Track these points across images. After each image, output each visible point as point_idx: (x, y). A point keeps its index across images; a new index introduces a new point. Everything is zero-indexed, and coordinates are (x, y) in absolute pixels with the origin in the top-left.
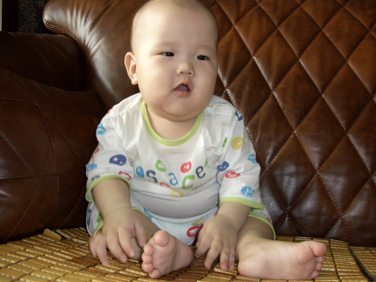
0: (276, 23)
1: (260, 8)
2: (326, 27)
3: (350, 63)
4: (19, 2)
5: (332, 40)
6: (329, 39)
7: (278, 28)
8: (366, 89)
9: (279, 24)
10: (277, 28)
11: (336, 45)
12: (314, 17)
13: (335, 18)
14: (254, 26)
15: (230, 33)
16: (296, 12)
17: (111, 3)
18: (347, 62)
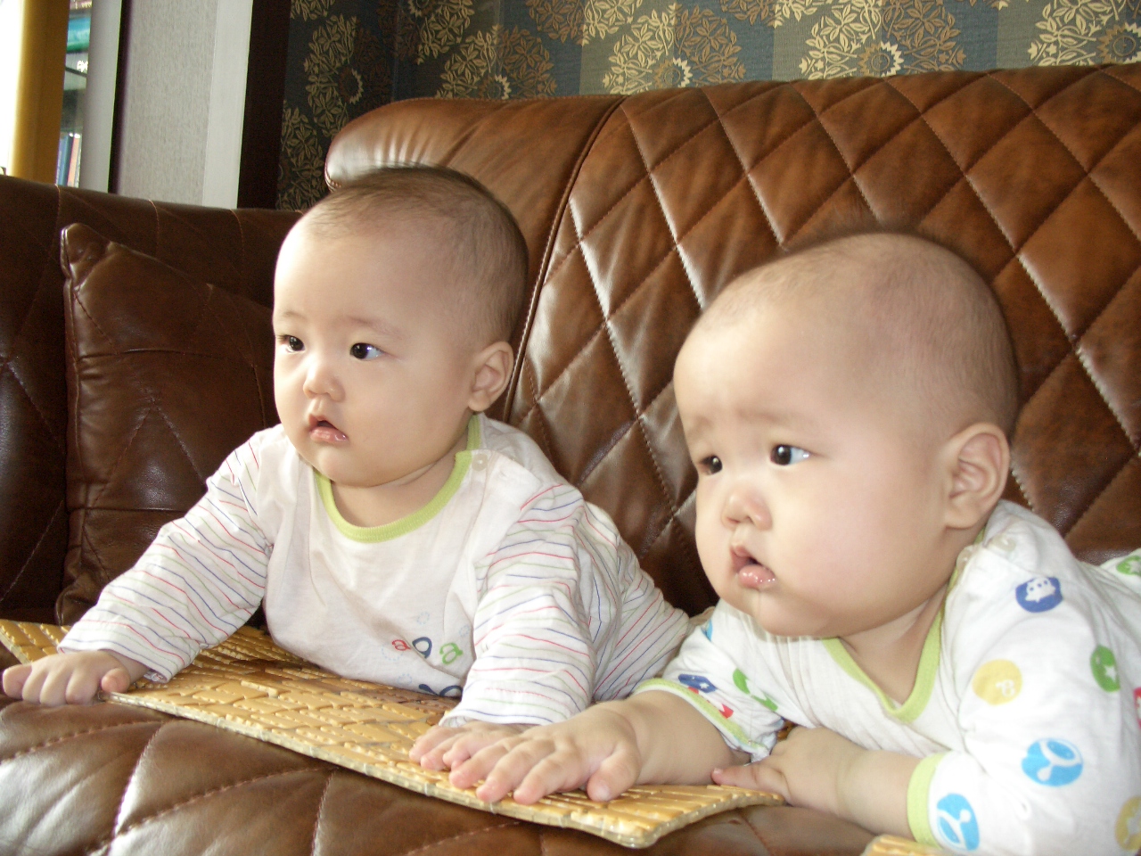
0: (850, 163)
1: (819, 127)
2: (976, 167)
3: (1024, 260)
4: (283, 134)
5: (985, 199)
6: (978, 198)
7: (854, 176)
8: (1060, 325)
9: (858, 165)
10: (850, 175)
11: (995, 213)
12: (949, 143)
13: (1006, 142)
14: (793, 173)
15: (736, 191)
16: (906, 136)
17: (474, 131)
18: (1018, 256)
